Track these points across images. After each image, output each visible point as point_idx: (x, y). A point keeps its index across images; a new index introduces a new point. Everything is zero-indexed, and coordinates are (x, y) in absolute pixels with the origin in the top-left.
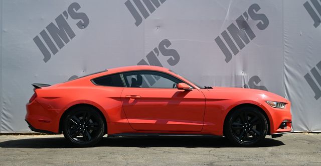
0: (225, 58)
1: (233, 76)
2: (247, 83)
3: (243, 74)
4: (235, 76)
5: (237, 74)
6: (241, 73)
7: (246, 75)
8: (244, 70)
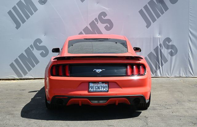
0: (146, 25)
1: (152, 37)
2: (162, 43)
3: (159, 37)
4: (153, 37)
5: (154, 37)
6: (158, 36)
7: (161, 37)
8: (160, 34)
